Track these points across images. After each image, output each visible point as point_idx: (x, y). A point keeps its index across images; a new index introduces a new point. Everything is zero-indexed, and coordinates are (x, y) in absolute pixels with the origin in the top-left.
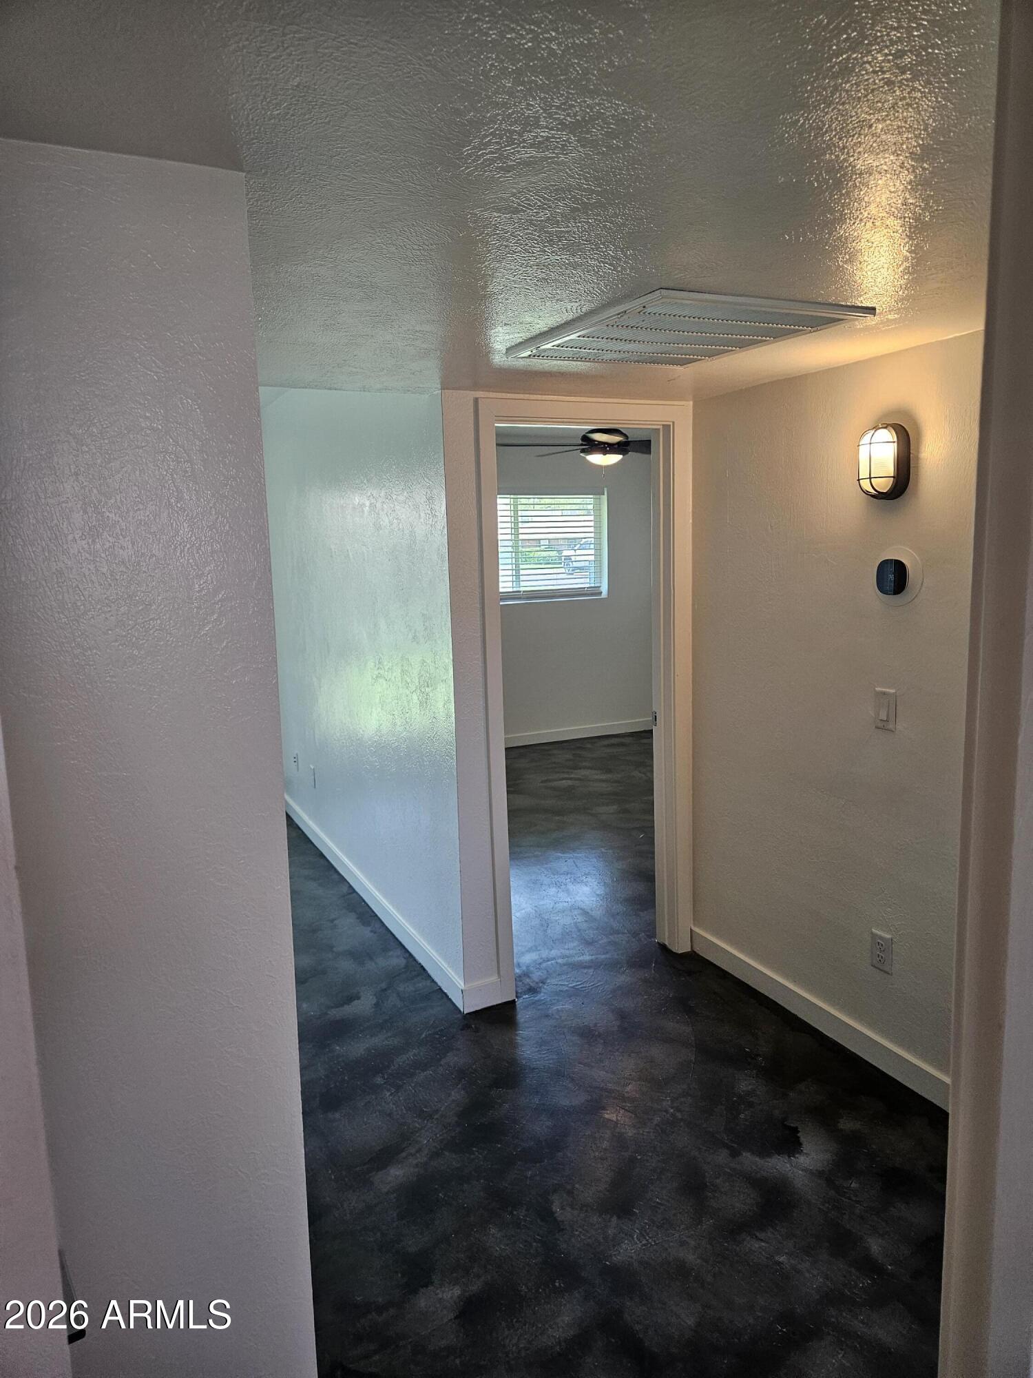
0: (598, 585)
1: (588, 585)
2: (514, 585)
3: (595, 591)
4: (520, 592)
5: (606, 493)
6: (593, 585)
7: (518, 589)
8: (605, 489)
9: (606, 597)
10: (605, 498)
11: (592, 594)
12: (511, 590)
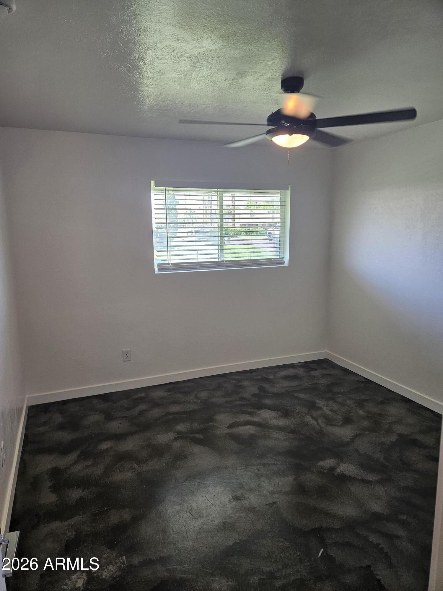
0: (282, 257)
1: (275, 257)
2: (219, 257)
3: (280, 261)
4: (223, 261)
5: (289, 189)
6: (278, 257)
7: (222, 260)
8: (289, 186)
9: (287, 265)
10: (289, 192)
11: (277, 264)
12: (217, 260)
